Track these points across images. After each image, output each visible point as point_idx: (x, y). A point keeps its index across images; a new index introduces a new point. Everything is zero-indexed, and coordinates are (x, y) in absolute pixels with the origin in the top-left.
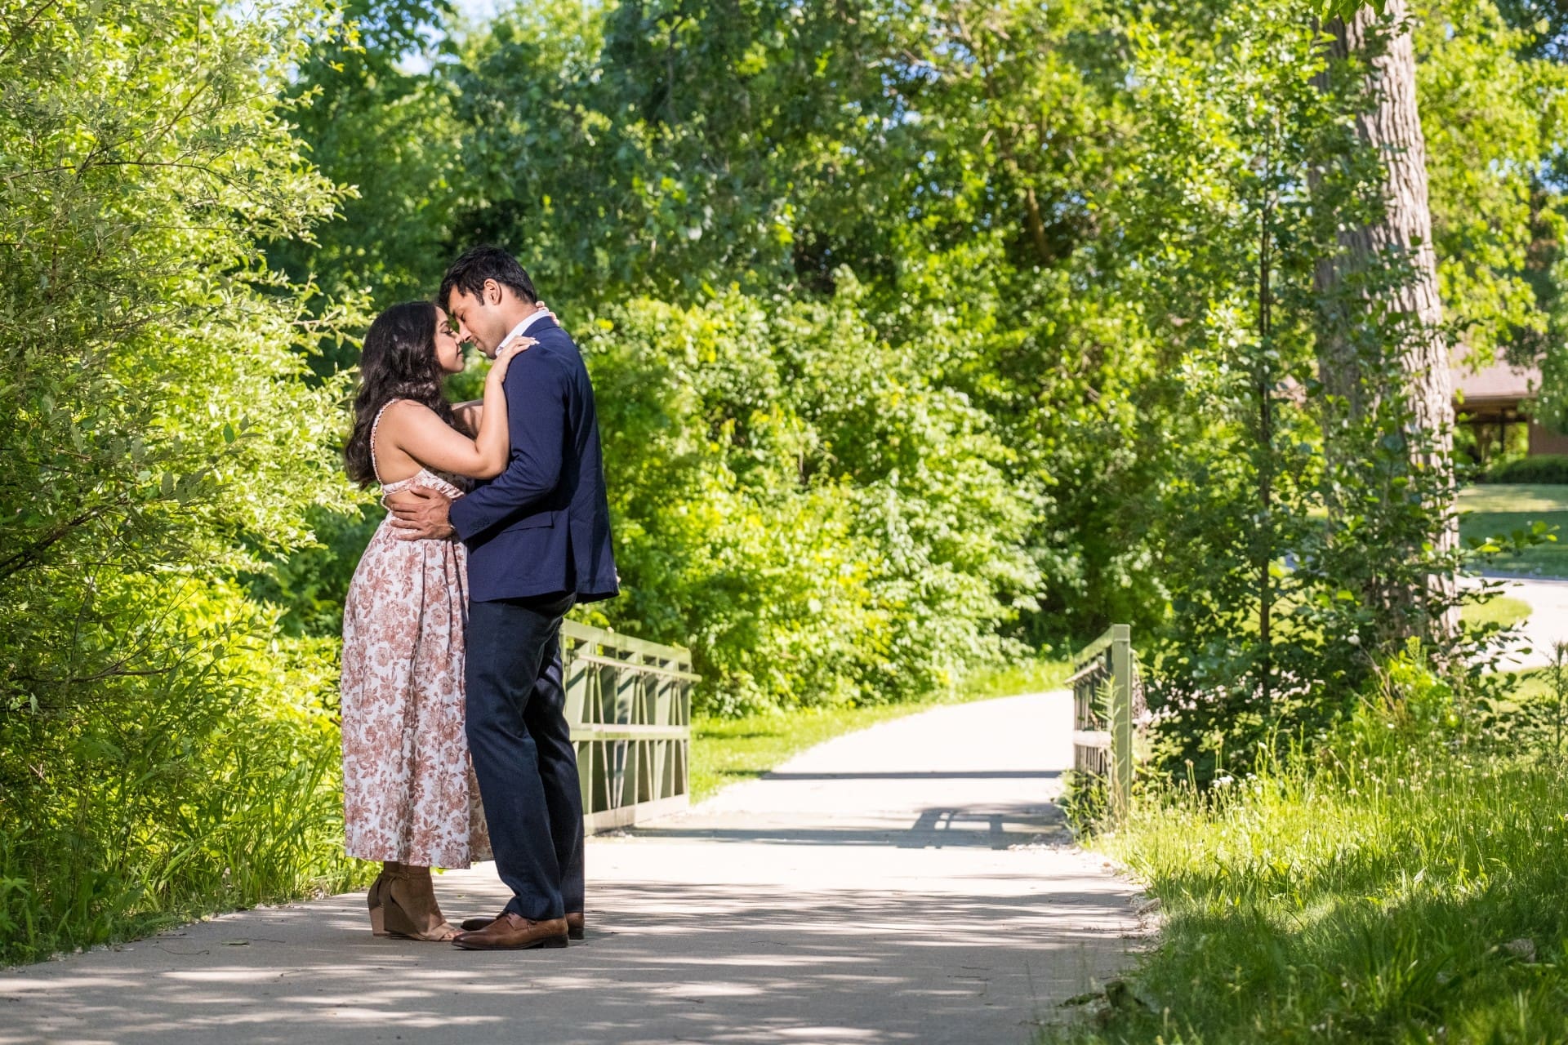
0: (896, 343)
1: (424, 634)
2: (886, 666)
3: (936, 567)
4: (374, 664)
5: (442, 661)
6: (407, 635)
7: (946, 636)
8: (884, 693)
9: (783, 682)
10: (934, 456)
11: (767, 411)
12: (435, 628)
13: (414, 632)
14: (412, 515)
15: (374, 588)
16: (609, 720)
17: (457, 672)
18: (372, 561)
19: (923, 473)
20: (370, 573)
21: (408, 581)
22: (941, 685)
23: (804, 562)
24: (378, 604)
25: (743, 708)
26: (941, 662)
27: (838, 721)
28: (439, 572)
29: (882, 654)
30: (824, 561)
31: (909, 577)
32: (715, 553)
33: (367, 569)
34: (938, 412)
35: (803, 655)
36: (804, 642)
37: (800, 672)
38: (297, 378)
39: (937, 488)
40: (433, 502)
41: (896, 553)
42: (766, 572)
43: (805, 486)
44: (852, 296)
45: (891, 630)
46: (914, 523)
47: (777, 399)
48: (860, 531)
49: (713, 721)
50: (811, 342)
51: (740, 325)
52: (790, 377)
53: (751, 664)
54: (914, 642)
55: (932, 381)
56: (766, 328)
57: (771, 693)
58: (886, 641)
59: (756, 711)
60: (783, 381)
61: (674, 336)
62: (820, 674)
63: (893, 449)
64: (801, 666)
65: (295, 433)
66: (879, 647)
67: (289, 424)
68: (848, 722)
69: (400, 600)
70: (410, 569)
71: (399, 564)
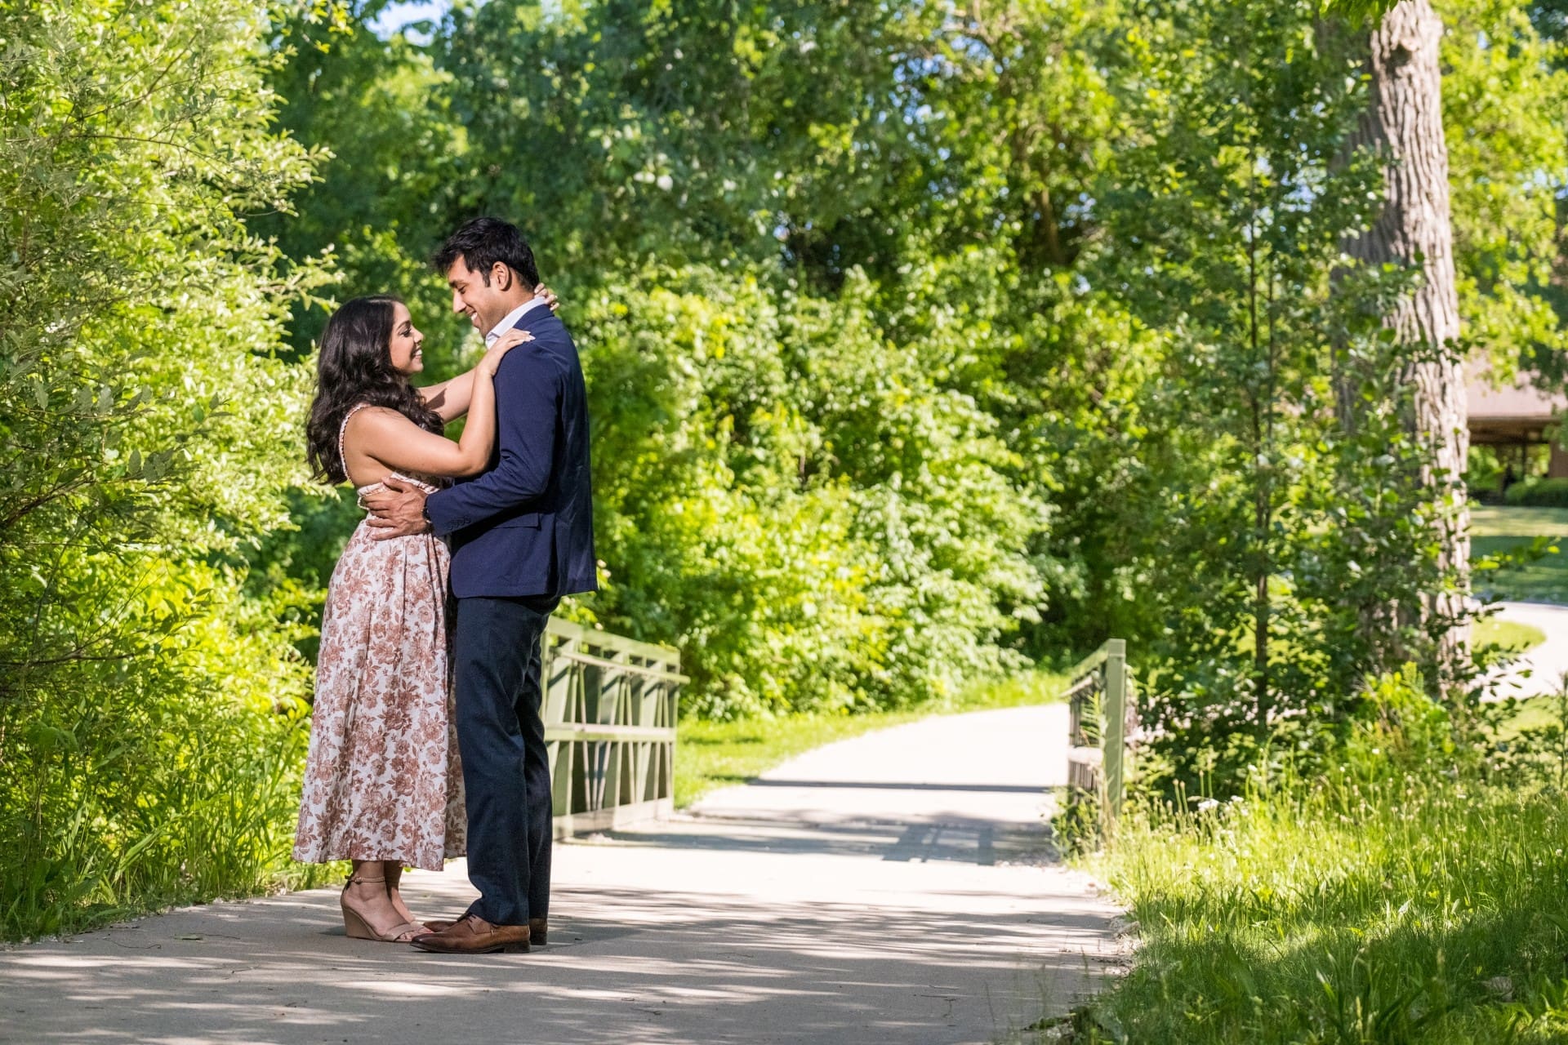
0: (901, 345)
1: (412, 634)
2: (882, 674)
3: (936, 574)
6: (390, 639)
7: (943, 645)
8: (878, 700)
9: (774, 686)
10: (938, 461)
11: (770, 410)
14: (385, 513)
15: (353, 589)
16: (592, 720)
17: (440, 671)
18: (351, 562)
19: (926, 477)
20: (348, 573)
21: (390, 583)
22: (937, 696)
23: (800, 565)
24: (356, 606)
25: (733, 711)
26: (938, 672)
27: (829, 728)
28: (423, 569)
29: (877, 661)
30: (820, 563)
31: (907, 583)
32: (709, 552)
33: (345, 569)
34: (943, 415)
35: (796, 659)
36: (797, 647)
37: (793, 677)
38: (273, 354)
39: (939, 493)
40: (407, 496)
41: (896, 559)
42: (761, 573)
43: (804, 488)
44: (861, 296)
45: (887, 637)
46: (915, 528)
47: (781, 398)
48: (859, 535)
49: (702, 724)
50: (817, 340)
51: (750, 320)
52: (795, 375)
53: (743, 667)
54: (911, 649)
55: (937, 383)
56: (775, 325)
57: (762, 697)
58: (881, 648)
59: (747, 716)
60: (788, 379)
61: (684, 329)
62: (813, 679)
63: (896, 451)
64: (793, 671)
65: (271, 412)
66: (874, 654)
67: (265, 402)
68: (840, 730)
69: (381, 600)
70: (390, 570)
71: (378, 564)
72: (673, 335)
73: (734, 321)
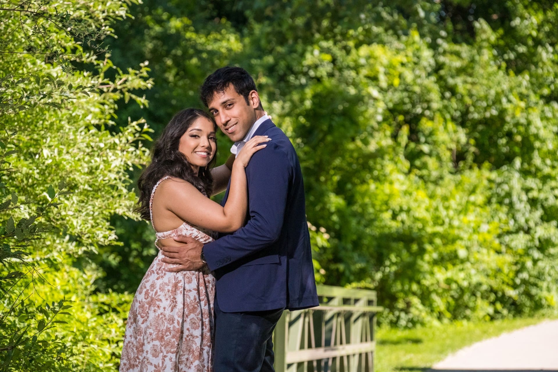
0: (518, 72)
1: (185, 336)
2: (512, 293)
3: (546, 225)
4: (150, 356)
5: (197, 354)
6: (173, 337)
7: (552, 272)
8: (509, 311)
9: (440, 303)
10: (545, 149)
11: (432, 119)
12: (192, 331)
13: (178, 335)
14: (176, 255)
15: (150, 304)
16: (318, 345)
17: (206, 361)
18: (148, 285)
19: (537, 161)
20: (147, 293)
21: (174, 301)
22: (549, 306)
23: (456, 223)
24: (152, 315)
25: (413, 322)
26: (549, 290)
27: (478, 331)
28: (194, 293)
29: (508, 284)
30: (469, 222)
31: (528, 231)
32: (394, 217)
33: (144, 290)
34: (547, 119)
35: (454, 286)
36: (455, 278)
37: (452, 297)
38: (103, 128)
39: (547, 170)
40: (190, 246)
41: (519, 216)
42: (430, 230)
43: (457, 171)
44: (488, 40)
45: (514, 268)
46: (531, 195)
47: (439, 110)
48: (494, 200)
49: (393, 331)
50: (461, 71)
51: (415, 60)
52: (448, 94)
53: (419, 292)
54: (530, 276)
55: (542, 97)
56: (432, 62)
57: (432, 311)
58: (511, 275)
59: (423, 324)
60: (443, 98)
61: (372, 67)
62: (466, 297)
63: (517, 144)
64: (453, 293)
65: (102, 166)
66: (506, 279)
67: (97, 161)
68: (485, 332)
69: (168, 312)
70: (174, 292)
71: (167, 288)
72: (364, 72)
73: (405, 60)
